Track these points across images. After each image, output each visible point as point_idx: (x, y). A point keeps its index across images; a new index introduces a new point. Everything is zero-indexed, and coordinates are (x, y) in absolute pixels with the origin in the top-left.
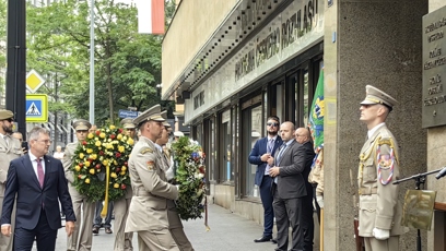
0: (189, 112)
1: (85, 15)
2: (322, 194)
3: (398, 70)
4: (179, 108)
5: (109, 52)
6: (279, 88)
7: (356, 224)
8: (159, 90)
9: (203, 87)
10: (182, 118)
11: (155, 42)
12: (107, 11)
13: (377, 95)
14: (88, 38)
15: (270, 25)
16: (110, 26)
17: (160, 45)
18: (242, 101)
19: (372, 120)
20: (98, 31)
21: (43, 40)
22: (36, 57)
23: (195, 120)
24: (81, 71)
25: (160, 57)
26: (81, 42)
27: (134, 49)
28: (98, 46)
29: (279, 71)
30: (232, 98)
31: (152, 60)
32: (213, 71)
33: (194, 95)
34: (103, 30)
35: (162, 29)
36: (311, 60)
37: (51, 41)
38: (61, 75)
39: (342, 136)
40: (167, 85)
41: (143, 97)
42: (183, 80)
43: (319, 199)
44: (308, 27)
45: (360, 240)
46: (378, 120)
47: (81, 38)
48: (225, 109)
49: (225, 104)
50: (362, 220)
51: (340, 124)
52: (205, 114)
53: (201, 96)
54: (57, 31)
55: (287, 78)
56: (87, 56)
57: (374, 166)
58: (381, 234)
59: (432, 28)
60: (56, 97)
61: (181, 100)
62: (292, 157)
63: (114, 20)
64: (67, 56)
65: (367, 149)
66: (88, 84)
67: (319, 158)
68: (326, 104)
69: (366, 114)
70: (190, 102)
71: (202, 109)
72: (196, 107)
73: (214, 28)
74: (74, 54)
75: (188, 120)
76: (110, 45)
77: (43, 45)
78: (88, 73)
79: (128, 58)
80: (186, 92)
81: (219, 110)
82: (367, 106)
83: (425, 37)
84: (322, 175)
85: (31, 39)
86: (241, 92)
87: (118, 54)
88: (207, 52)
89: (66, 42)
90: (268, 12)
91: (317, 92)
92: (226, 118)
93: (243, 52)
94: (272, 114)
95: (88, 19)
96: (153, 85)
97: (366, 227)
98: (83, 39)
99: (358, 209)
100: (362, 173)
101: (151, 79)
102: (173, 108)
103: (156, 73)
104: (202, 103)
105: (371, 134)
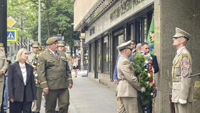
0: (87, 37)
3: (191, 19)
4: (82, 35)
5: (48, 7)
6: (132, 27)
7: (171, 96)
8: (73, 26)
9: (94, 25)
10: (84, 40)
11: (71, 2)
13: (182, 33)
17: (73, 3)
18: (113, 32)
19: (179, 45)
21: (15, 1)
22: (12, 9)
23: (90, 41)
24: (34, 17)
25: (73, 9)
26: (34, 2)
27: (60, 5)
28: (42, 4)
29: (132, 18)
30: (108, 30)
31: (69, 10)
32: (99, 17)
33: (90, 28)
36: (148, 13)
37: (19, 2)
38: (24, 18)
39: (163, 51)
40: (76, 23)
41: (65, 28)
42: (84, 21)
45: (173, 104)
46: (182, 45)
48: (105, 36)
49: (105, 34)
50: (174, 94)
51: (162, 45)
52: (95, 38)
53: (93, 29)
55: (136, 21)
56: (37, 9)
57: (179, 67)
60: (22, 29)
61: (83, 31)
64: (27, 8)
65: (176, 59)
66: (37, 23)
68: (155, 35)
69: (176, 42)
70: (88, 32)
71: (94, 36)
72: (91, 34)
74: (31, 8)
75: (87, 41)
76: (48, 3)
78: (37, 17)
79: (57, 9)
80: (85, 27)
81: (102, 37)
82: (176, 38)
86: (113, 28)
87: (52, 8)
89: (26, 2)
92: (106, 40)
93: (114, 8)
96: (70, 23)
97: (176, 98)
99: (171, 89)
100: (174, 71)
101: (69, 19)
102: (79, 35)
103: (71, 17)
104: (94, 33)
105: (178, 52)
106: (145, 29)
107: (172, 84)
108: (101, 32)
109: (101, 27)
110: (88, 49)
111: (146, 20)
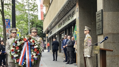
1: (27, 17)
2: (76, 50)
3: (91, 24)
4: (47, 35)
5: (32, 24)
6: (67, 30)
7: (84, 54)
8: (43, 31)
9: (52, 30)
10: (47, 37)
12: (32, 16)
13: (87, 28)
14: (28, 22)
15: (65, 17)
16: (32, 19)
17: (43, 23)
18: (60, 33)
19: (87, 33)
20: (30, 20)
21: (19, 22)
22: (17, 25)
23: (50, 37)
24: (27, 28)
25: (43, 25)
26: (27, 22)
27: (38, 23)
28: (30, 23)
29: (67, 26)
30: (57, 32)
31: (41, 26)
32: (54, 27)
33: (50, 32)
34: (31, 20)
35: (43, 19)
36: (74, 23)
37: (20, 22)
38: (23, 29)
39: (80, 38)
41: (40, 33)
42: (47, 29)
43: (76, 51)
44: (72, 16)
45: (85, 58)
46: (88, 33)
47: (26, 21)
48: (56, 35)
50: (85, 54)
51: (80, 36)
52: (52, 36)
53: (51, 32)
54: (22, 20)
55: (69, 27)
56: (28, 25)
57: (87, 42)
58: (89, 56)
59: (98, 14)
60: (22, 34)
61: (47, 33)
62: (70, 43)
63: (33, 18)
64: (24, 26)
65: (86, 39)
66: (28, 31)
67: (76, 43)
68: (77, 32)
69: (85, 32)
70: (49, 34)
71: (52, 35)
72: (50, 34)
73: (54, 18)
74: (25, 25)
75: (49, 37)
76: (33, 23)
77: (19, 23)
78: (28, 28)
79: (36, 25)
80: (48, 32)
81: (55, 35)
82: (85, 30)
83: (97, 16)
84: (76, 46)
85: (17, 22)
86: (59, 31)
87: (34, 25)
88: (52, 23)
89: (23, 23)
90: (65, 14)
91: (75, 29)
92: (57, 36)
93: (60, 23)
94: (66, 34)
95: (28, 17)
96: (41, 30)
97: (86, 55)
99: (84, 51)
100: (85, 44)
101: (41, 29)
102: (46, 35)
104: (51, 33)
105: (86, 36)
107: (84, 49)
108: (55, 33)
109: (55, 31)
110: (49, 41)
111: (73, 27)
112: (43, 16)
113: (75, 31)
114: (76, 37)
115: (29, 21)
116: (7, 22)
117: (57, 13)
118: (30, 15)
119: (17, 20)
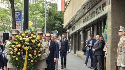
0: (71, 32)
2: (107, 54)
4: (68, 31)
5: (50, 16)
6: (95, 26)
8: (63, 26)
9: (74, 25)
10: (69, 33)
11: (62, 13)
12: (49, 5)
13: (123, 29)
14: (44, 12)
15: (93, 9)
16: (50, 9)
18: (85, 29)
19: (122, 35)
20: (47, 10)
22: (31, 17)
23: (72, 34)
24: (42, 21)
25: (63, 17)
26: (42, 13)
27: (56, 15)
28: (47, 14)
29: (95, 21)
30: (82, 28)
31: (61, 18)
32: (77, 21)
33: (72, 27)
34: (48, 10)
35: (64, 10)
36: (104, 18)
37: (34, 13)
38: (37, 22)
39: (112, 39)
40: (65, 24)
42: (69, 23)
43: (106, 56)
44: (103, 10)
46: (123, 35)
48: (81, 31)
49: (81, 30)
50: (118, 62)
51: (112, 36)
52: (75, 32)
53: (74, 27)
54: (36, 10)
55: (97, 23)
56: (44, 17)
57: (122, 47)
60: (36, 27)
61: (69, 29)
63: (51, 7)
65: (120, 43)
66: (44, 24)
67: (106, 45)
68: (108, 31)
69: (120, 34)
70: (71, 29)
72: (73, 30)
73: (78, 10)
74: (41, 16)
75: (70, 34)
76: (50, 14)
78: (44, 21)
79: (55, 17)
80: (70, 26)
81: (79, 31)
85: (29, 13)
86: (85, 27)
87: (52, 16)
88: (76, 16)
89: (38, 13)
90: (92, 6)
91: (106, 27)
92: (81, 33)
93: (86, 16)
95: (44, 7)
97: (119, 63)
98: (43, 12)
101: (61, 23)
102: (66, 31)
103: (62, 21)
104: (74, 29)
105: (121, 39)
106: (102, 27)
108: (78, 29)
109: (78, 26)
110: (71, 38)
111: (103, 23)
112: (64, 5)
113: (106, 30)
114: (106, 37)
115: (46, 12)
116: (17, 14)
117: (83, 4)
118: (46, 3)
119: (31, 10)
